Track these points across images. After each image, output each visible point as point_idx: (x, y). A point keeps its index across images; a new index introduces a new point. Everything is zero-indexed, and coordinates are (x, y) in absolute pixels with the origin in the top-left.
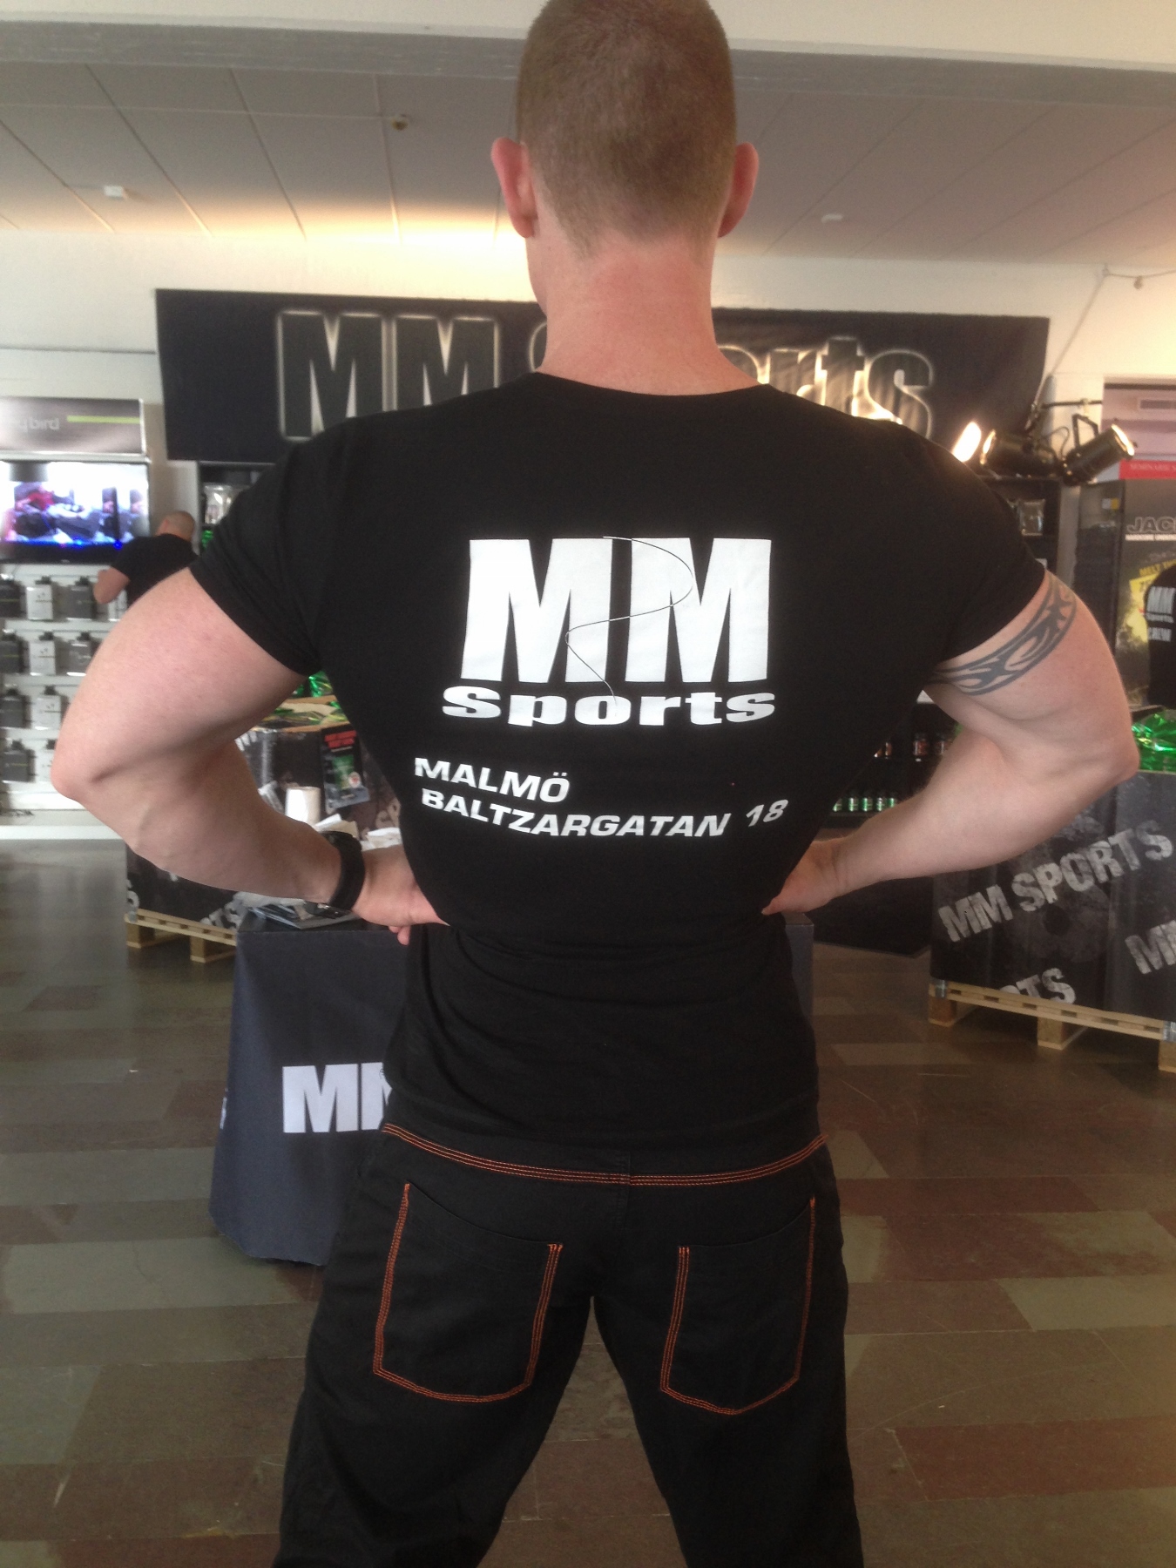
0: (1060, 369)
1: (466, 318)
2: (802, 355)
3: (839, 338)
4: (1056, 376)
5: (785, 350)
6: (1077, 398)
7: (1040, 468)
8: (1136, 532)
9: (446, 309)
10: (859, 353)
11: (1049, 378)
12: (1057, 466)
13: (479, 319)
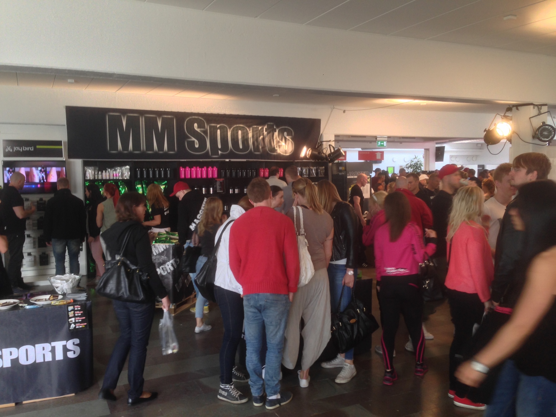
0: (324, 132)
1: (165, 116)
2: (260, 128)
3: (269, 123)
4: (323, 134)
5: (255, 126)
6: (329, 140)
7: (322, 158)
8: (350, 176)
9: (159, 114)
10: (275, 127)
11: (322, 134)
12: (326, 158)
13: (169, 117)
